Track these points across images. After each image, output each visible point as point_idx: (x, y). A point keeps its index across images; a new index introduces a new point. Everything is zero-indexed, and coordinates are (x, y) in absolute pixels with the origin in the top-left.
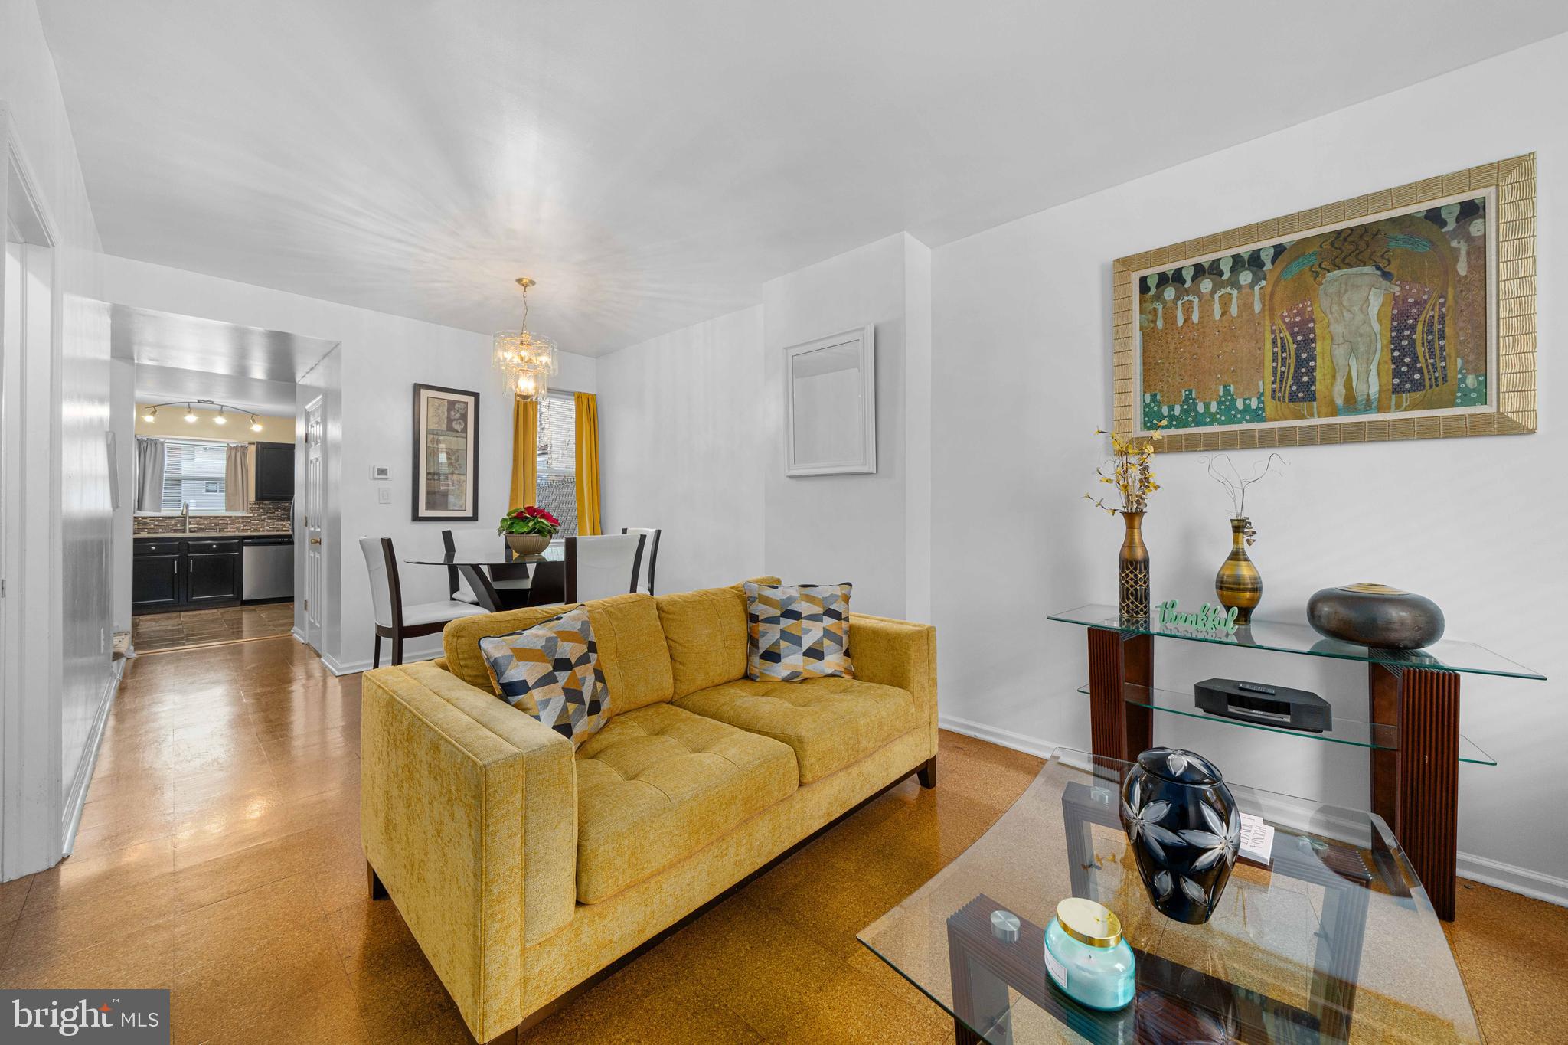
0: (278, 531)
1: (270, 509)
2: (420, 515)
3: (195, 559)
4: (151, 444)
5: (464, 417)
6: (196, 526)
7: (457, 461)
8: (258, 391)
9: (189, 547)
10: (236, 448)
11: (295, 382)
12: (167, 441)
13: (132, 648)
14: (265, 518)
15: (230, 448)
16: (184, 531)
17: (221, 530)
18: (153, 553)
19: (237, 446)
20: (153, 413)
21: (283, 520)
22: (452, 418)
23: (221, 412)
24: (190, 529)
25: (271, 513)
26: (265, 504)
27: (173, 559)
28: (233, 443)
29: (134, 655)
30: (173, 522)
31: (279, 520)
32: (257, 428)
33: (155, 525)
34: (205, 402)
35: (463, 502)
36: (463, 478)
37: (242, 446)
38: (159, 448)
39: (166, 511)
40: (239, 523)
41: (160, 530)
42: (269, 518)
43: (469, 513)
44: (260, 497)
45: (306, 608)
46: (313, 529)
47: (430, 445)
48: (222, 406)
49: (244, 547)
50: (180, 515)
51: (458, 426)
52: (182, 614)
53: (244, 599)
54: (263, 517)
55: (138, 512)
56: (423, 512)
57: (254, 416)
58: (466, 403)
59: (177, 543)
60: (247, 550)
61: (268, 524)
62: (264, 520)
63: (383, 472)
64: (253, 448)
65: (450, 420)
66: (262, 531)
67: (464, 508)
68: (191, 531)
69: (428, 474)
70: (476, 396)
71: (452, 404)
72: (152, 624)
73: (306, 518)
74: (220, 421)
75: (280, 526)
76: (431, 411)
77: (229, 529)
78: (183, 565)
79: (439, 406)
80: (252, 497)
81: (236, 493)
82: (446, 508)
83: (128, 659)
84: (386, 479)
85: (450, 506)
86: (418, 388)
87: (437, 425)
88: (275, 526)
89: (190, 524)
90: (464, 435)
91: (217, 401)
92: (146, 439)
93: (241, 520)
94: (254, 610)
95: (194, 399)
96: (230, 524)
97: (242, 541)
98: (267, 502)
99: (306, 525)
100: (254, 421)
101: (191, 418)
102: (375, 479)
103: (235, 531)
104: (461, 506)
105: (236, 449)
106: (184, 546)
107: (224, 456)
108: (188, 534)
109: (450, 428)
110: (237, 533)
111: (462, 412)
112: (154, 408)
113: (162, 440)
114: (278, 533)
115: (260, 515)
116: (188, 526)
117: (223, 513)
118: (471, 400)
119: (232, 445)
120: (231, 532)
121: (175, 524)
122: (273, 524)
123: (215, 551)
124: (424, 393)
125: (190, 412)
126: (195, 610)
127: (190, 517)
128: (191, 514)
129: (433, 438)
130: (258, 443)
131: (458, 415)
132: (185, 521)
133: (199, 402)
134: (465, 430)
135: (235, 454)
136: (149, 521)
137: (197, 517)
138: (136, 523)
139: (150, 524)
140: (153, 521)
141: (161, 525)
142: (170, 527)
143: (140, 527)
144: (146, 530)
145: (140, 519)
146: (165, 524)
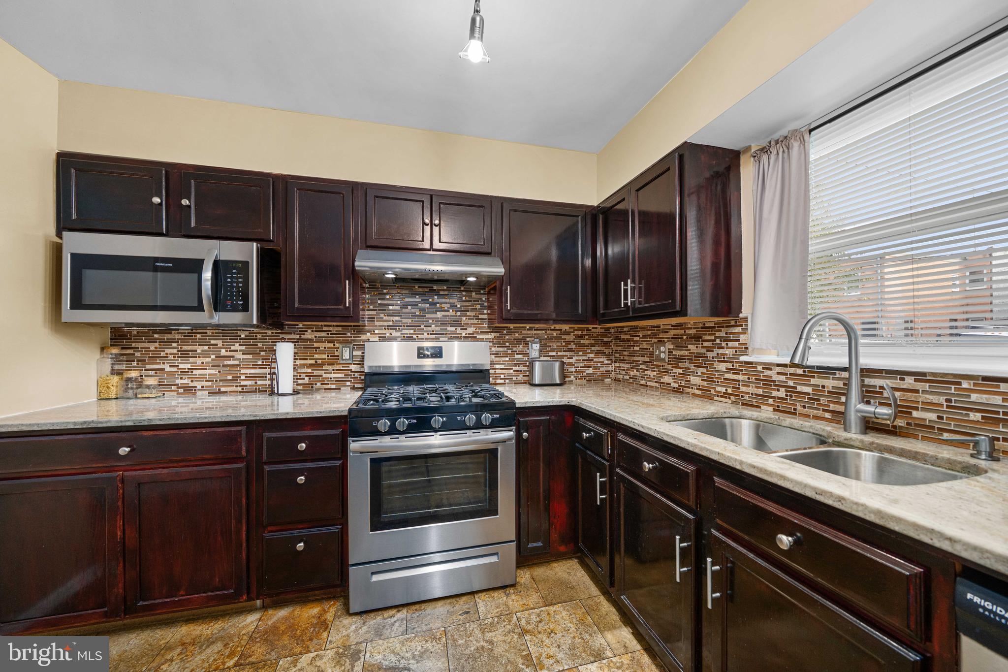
136: (775, 377)
137: (902, 374)
138: (753, 379)
139: (779, 386)
140: (783, 378)
141: (800, 388)
142: (823, 400)
143: (760, 391)
144: (771, 401)
145: (760, 368)
146: (808, 390)
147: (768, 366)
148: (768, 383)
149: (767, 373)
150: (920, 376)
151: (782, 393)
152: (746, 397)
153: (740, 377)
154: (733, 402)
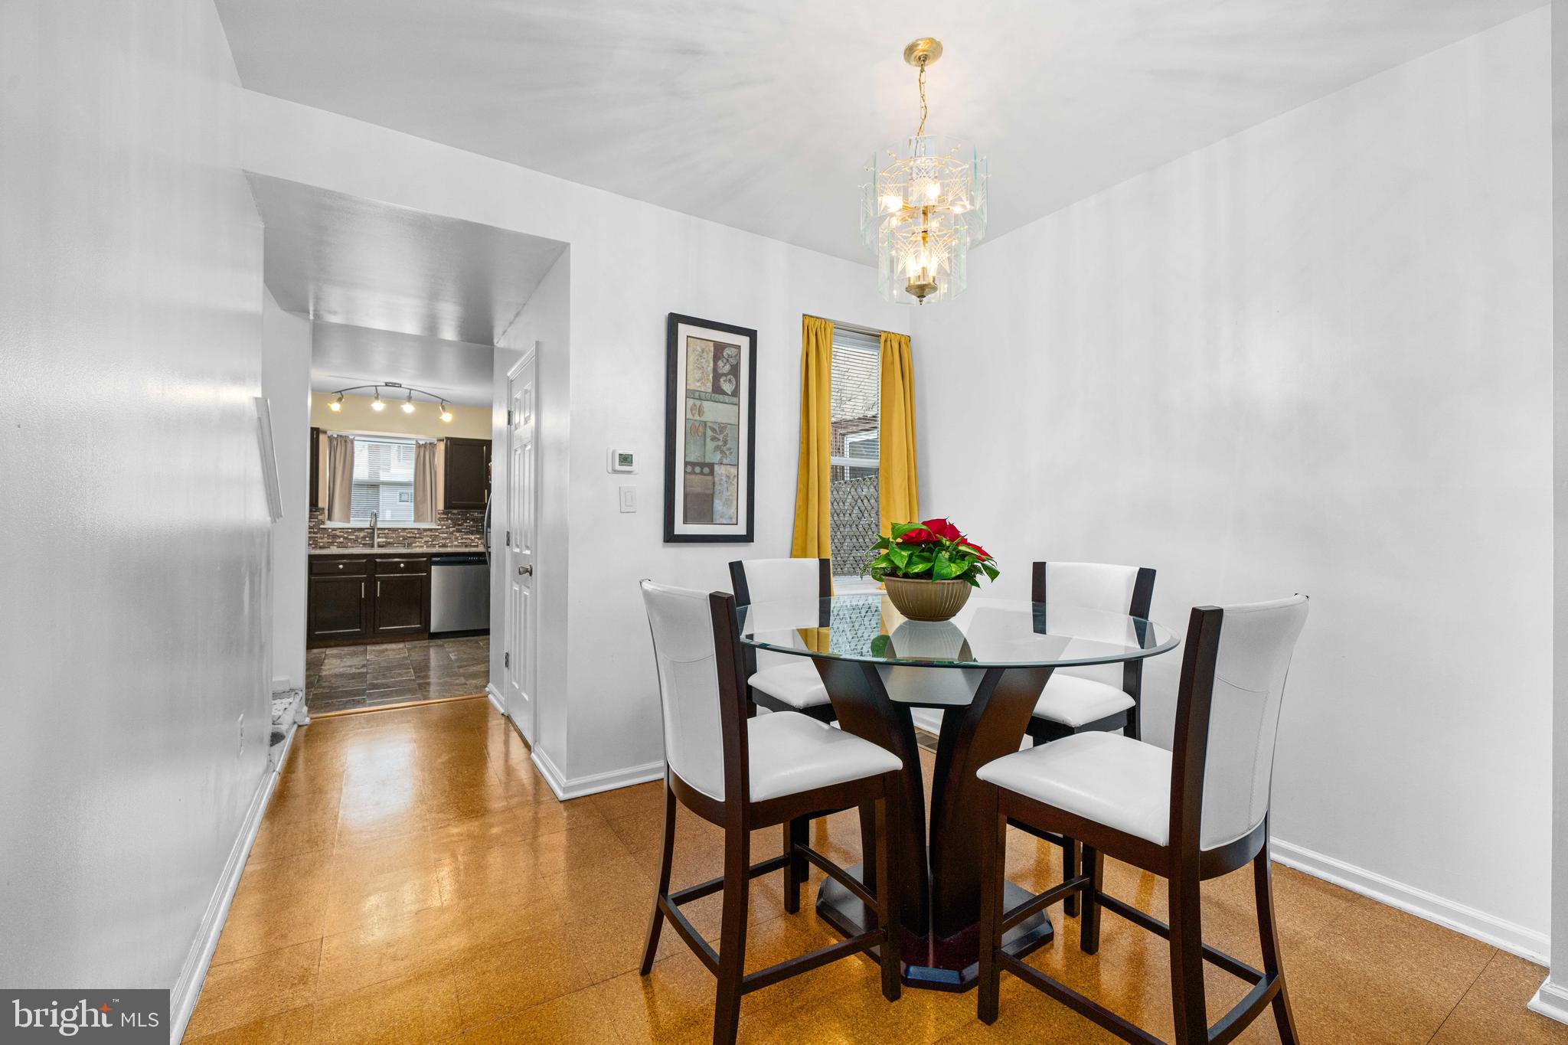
0: (466, 546)
1: (458, 519)
2: (676, 532)
3: (383, 581)
4: (341, 442)
5: (735, 370)
6: (384, 540)
7: (725, 442)
8: (449, 361)
9: (376, 567)
10: (425, 445)
11: (492, 343)
12: (356, 438)
13: (305, 709)
14: (454, 531)
15: (419, 446)
16: (372, 546)
17: (409, 545)
18: (341, 572)
19: (426, 443)
20: (340, 400)
21: (472, 533)
22: (720, 372)
23: (409, 399)
24: (378, 543)
25: (459, 525)
26: (454, 514)
27: (361, 580)
28: (421, 440)
29: (307, 720)
30: (362, 534)
31: (467, 533)
32: (447, 417)
33: (345, 538)
34: (393, 385)
35: (733, 510)
36: (733, 470)
37: (430, 444)
38: (349, 445)
39: (355, 523)
40: (427, 536)
41: (349, 544)
42: (459, 531)
43: (741, 530)
44: (448, 506)
45: (507, 664)
46: (517, 550)
47: (689, 416)
48: (411, 389)
49: (433, 567)
50: (368, 526)
51: (728, 384)
52: (369, 647)
53: (431, 631)
54: (451, 529)
55: (329, 522)
56: (680, 528)
57: (444, 403)
58: (738, 347)
59: (364, 561)
60: (435, 570)
61: (457, 538)
62: (452, 533)
63: (626, 459)
64: (441, 447)
65: (717, 376)
66: (451, 546)
67: (734, 521)
68: (379, 546)
69: (686, 464)
70: (752, 334)
71: (719, 347)
72: (338, 662)
73: (508, 533)
74: (408, 408)
75: (469, 541)
76: (691, 359)
77: (418, 544)
78: (371, 589)
79: (703, 351)
80: (441, 506)
81: (424, 501)
82: (710, 521)
83: (299, 726)
84: (630, 472)
85: (717, 518)
86: (674, 321)
87: (698, 384)
88: (464, 541)
89: (379, 537)
90: (735, 400)
91: (405, 383)
92: (336, 436)
93: (429, 533)
94: (442, 646)
95: (382, 380)
96: (419, 538)
97: (431, 559)
98: (455, 511)
99: (508, 544)
100: (443, 408)
101: (378, 406)
102: (615, 471)
103: (423, 547)
104: (731, 518)
105: (425, 447)
106: (371, 564)
107: (413, 455)
108: (376, 550)
109: (717, 389)
110: (425, 550)
111: (733, 361)
112: (340, 394)
113: (351, 437)
114: (467, 550)
115: (448, 527)
116: (377, 540)
117: (412, 525)
118: (744, 342)
119: (421, 443)
120: (419, 548)
121: (364, 538)
122: (462, 539)
123: (402, 571)
124: (684, 330)
125: (377, 398)
126: (382, 643)
127: (378, 529)
128: (379, 525)
129: (694, 405)
130: (447, 438)
131: (728, 367)
132: (374, 533)
133: (387, 385)
134: (736, 393)
135: (424, 450)
136: (338, 534)
137: (385, 529)
138: (326, 536)
139: (339, 537)
140: (342, 534)
141: (350, 537)
142: (359, 540)
143: (330, 541)
144: (336, 544)
145: (330, 530)
146: (353, 537)
147: (334, 529)
148: (335, 537)
149: (334, 532)
150: (389, 529)
151: (342, 540)
152: (321, 544)
153: (318, 535)
154: (313, 548)
